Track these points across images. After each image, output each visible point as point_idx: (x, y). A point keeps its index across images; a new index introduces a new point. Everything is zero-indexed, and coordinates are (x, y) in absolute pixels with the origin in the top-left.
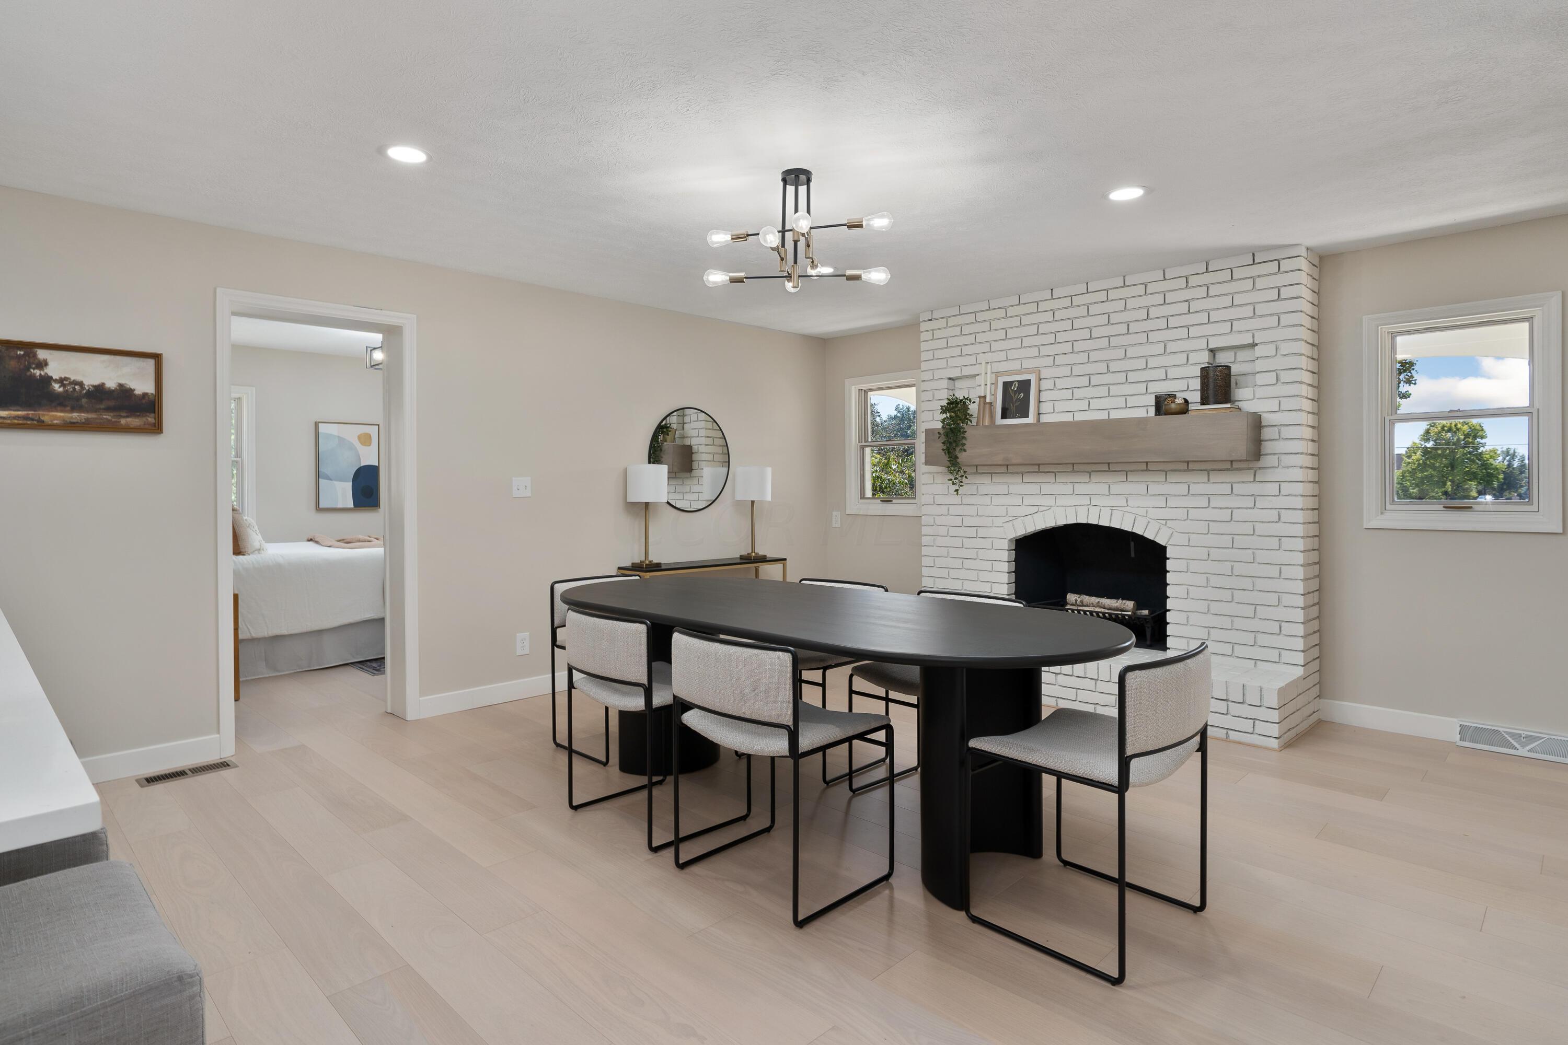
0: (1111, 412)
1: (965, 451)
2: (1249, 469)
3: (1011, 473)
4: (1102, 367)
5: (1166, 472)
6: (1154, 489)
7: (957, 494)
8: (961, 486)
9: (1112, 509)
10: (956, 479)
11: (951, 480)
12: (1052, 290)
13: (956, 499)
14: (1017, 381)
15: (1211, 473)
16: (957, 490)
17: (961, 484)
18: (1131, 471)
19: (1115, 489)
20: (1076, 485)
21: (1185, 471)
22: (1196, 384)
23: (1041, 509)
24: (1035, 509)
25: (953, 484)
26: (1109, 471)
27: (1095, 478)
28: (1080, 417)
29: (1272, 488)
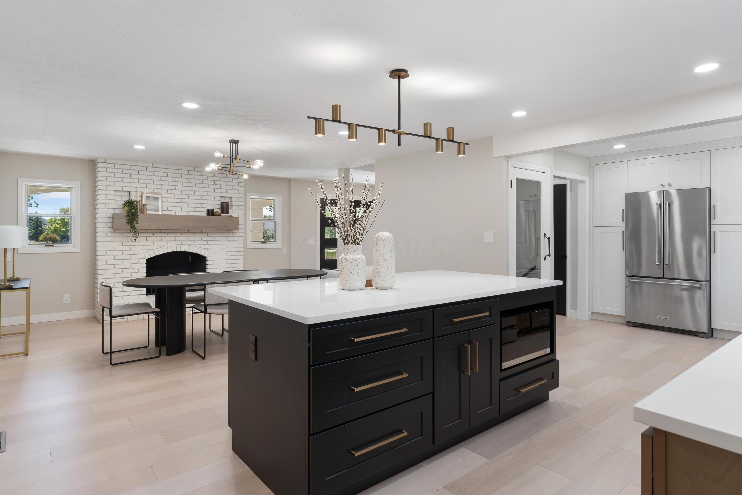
0: (190, 212)
1: (138, 223)
2: (230, 233)
3: (147, 232)
4: (186, 197)
5: (208, 233)
6: (204, 239)
7: (136, 241)
8: (137, 238)
9: (189, 245)
10: (135, 235)
11: (133, 235)
12: (167, 165)
13: (136, 243)
14: (152, 197)
15: (221, 234)
16: (135, 239)
17: (137, 237)
18: (196, 233)
19: (191, 239)
20: (176, 238)
21: (213, 233)
22: (219, 207)
23: (161, 246)
24: (159, 246)
25: (134, 237)
26: (189, 232)
27: (183, 235)
28: (178, 213)
29: (236, 238)
